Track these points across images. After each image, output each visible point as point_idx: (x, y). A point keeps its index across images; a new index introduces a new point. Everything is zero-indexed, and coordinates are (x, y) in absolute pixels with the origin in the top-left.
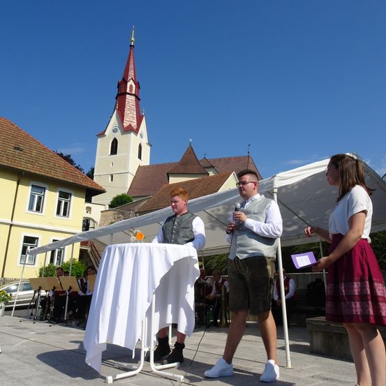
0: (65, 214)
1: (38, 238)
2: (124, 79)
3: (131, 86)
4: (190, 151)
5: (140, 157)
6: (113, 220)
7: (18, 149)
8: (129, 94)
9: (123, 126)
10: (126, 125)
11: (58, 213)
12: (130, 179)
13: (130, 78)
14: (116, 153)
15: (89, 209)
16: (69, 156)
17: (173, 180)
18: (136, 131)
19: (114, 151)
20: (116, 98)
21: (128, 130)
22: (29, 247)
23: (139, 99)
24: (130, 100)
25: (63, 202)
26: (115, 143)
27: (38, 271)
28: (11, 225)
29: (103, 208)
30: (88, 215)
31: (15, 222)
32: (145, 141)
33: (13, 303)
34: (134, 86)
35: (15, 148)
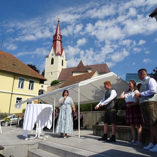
0: (32, 89)
1: (22, 98)
2: (56, 34)
3: (59, 37)
4: (81, 63)
5: (62, 65)
6: (52, 90)
7: (14, 65)
8: (58, 40)
9: (56, 53)
10: (57, 52)
11: (29, 88)
12: (59, 74)
13: (58, 34)
14: (53, 64)
15: (42, 86)
16: (35, 66)
17: (74, 75)
18: (61, 55)
19: (52, 63)
20: (53, 42)
21: (58, 54)
22: (19, 102)
23: (62, 42)
24: (58, 42)
25: (31, 84)
26: (53, 60)
27: (22, 111)
28: (12, 94)
29: (48, 86)
30: (42, 89)
31: (13, 92)
32: (64, 59)
33: (11, 123)
34: (60, 37)
35: (13, 65)
